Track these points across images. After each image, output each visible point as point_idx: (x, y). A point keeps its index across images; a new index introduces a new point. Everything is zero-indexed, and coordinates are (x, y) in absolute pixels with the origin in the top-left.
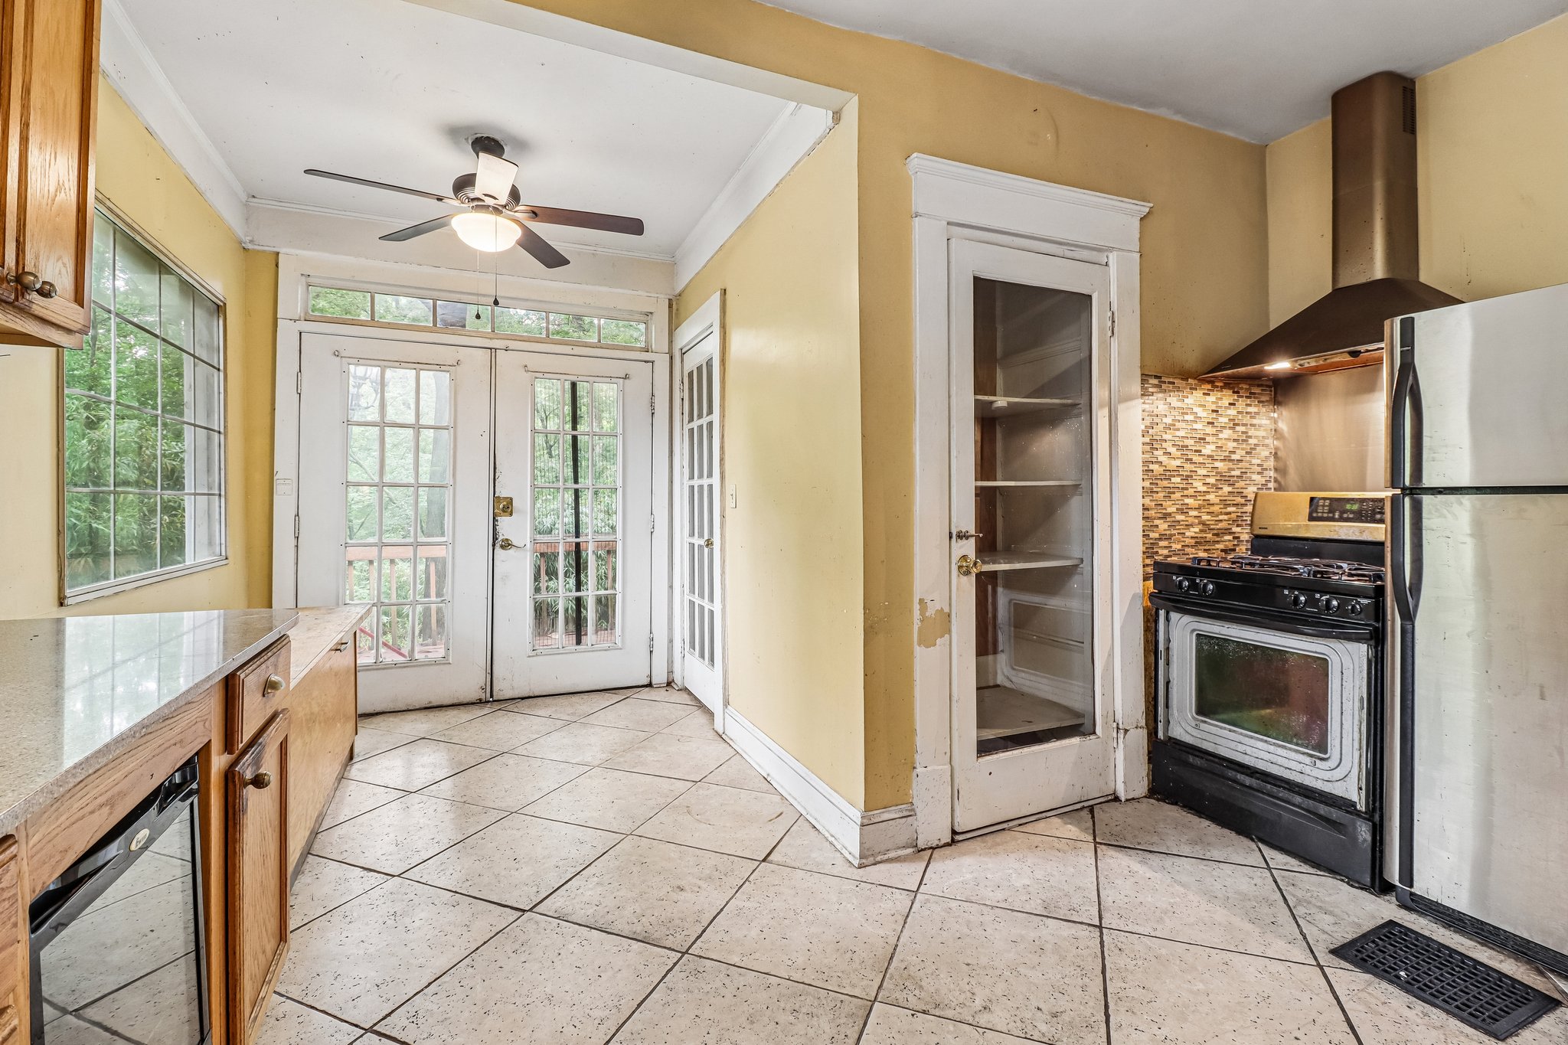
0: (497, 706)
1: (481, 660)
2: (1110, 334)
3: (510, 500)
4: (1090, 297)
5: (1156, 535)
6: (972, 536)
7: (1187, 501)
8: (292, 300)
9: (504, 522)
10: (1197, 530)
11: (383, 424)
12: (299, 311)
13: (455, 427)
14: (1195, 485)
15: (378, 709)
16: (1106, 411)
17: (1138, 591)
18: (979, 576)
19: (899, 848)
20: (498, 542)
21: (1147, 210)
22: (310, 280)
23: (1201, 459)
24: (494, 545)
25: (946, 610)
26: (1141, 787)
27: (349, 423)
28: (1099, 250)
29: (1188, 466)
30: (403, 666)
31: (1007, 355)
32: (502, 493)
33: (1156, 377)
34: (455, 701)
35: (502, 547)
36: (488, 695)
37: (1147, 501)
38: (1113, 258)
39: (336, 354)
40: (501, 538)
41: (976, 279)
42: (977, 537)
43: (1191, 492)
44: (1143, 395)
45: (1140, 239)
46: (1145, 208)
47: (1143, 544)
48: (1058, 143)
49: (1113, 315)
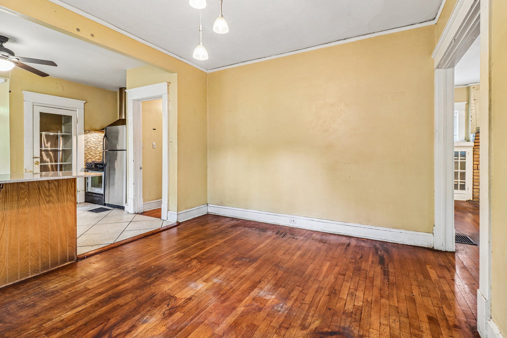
2: (76, 123)
4: (72, 116)
5: (88, 158)
6: (39, 158)
7: (96, 152)
10: (99, 157)
14: (98, 149)
16: (76, 136)
17: (83, 167)
18: (41, 165)
23: (100, 145)
25: (32, 171)
26: (84, 201)
28: (75, 108)
29: (97, 146)
31: (65, 123)
33: (88, 131)
37: (86, 152)
38: (77, 110)
41: (40, 113)
42: (40, 158)
43: (97, 150)
44: (85, 134)
45: (84, 107)
46: (85, 102)
47: (85, 159)
48: (63, 89)
49: (77, 120)
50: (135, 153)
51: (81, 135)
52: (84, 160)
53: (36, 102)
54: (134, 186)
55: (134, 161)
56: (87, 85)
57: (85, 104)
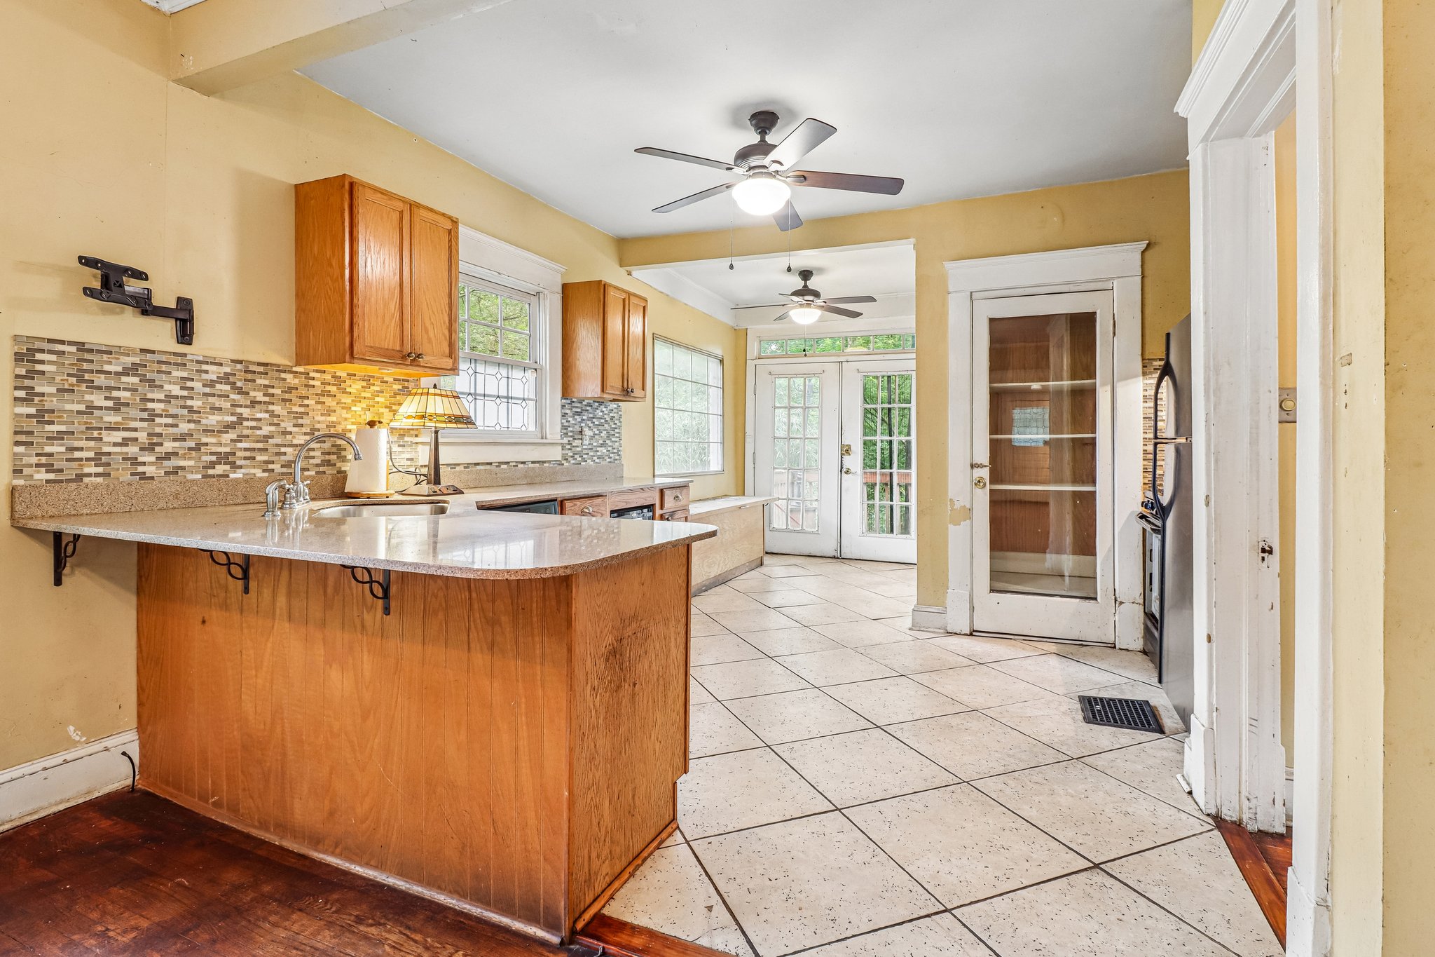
0: (842, 561)
1: (835, 533)
2: (1112, 335)
3: (849, 447)
4: (1095, 314)
6: (986, 466)
8: (753, 350)
9: (846, 458)
11: (790, 408)
12: (756, 354)
13: (821, 407)
15: (788, 553)
16: (1109, 388)
18: (992, 492)
19: (937, 628)
20: (844, 470)
21: (1145, 245)
22: (761, 339)
24: (841, 472)
25: (968, 506)
26: (1139, 645)
27: (775, 408)
28: (1108, 279)
30: (798, 532)
32: (846, 442)
34: (822, 555)
35: (845, 473)
36: (839, 555)
38: (1116, 284)
39: (770, 374)
40: (845, 467)
41: (992, 320)
42: (989, 467)
44: (1144, 374)
45: (1142, 266)
46: (1144, 245)
47: (1144, 477)
48: (1063, 221)
49: (1114, 322)
50: (1217, 453)
51: (1129, 381)
52: (1142, 481)
53: (980, 288)
54: (1210, 650)
55: (1212, 503)
56: (1154, 173)
57: (1148, 254)
